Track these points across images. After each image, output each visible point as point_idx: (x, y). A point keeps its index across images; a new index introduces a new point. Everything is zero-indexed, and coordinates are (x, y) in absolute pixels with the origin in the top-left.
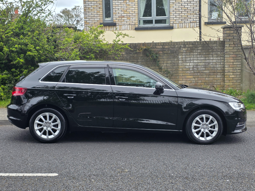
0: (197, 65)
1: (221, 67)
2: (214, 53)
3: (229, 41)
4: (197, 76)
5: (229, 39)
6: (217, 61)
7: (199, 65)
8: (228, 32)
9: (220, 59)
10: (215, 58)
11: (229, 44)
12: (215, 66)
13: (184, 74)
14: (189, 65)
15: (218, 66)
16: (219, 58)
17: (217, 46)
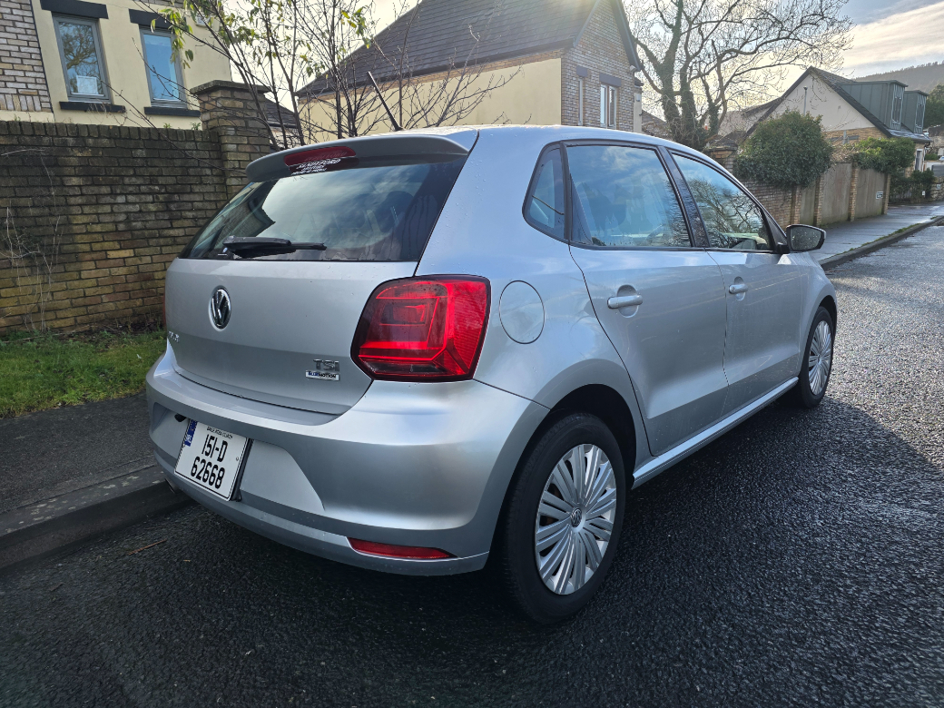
2: (191, 171)
3: (236, 135)
5: (234, 127)
6: (206, 198)
7: (149, 212)
8: (228, 103)
9: (212, 190)
10: (199, 187)
11: (238, 144)
12: (201, 214)
17: (197, 150)
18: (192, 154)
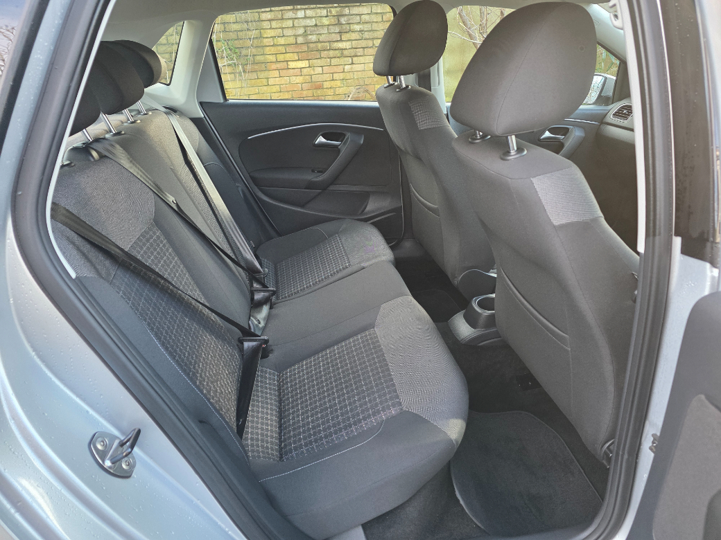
0: (316, 25)
4: (319, 62)
13: (281, 57)
14: (293, 26)
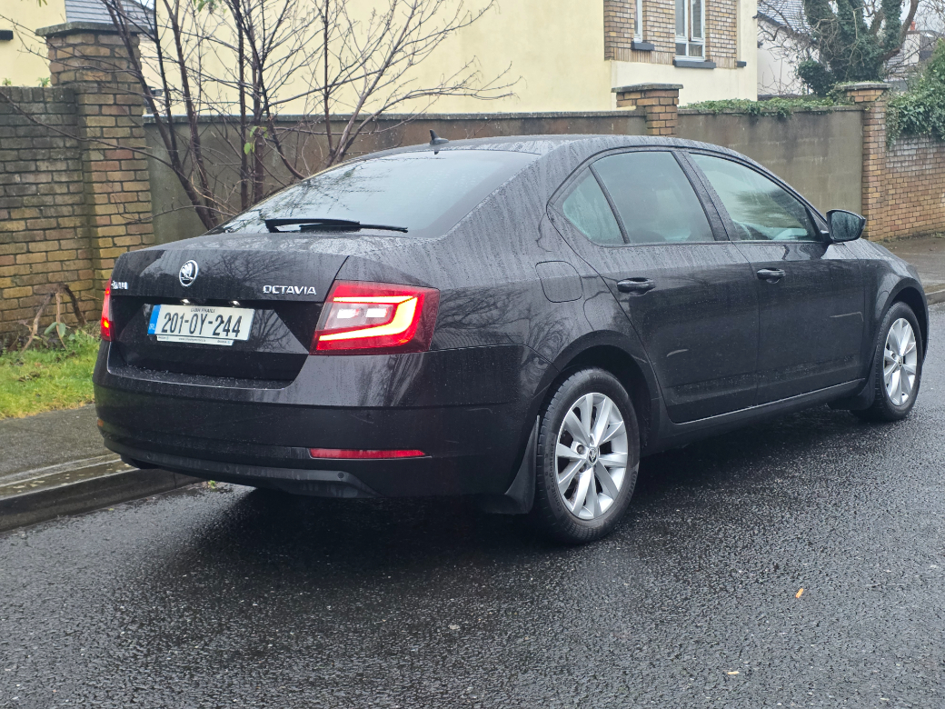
1: (72, 205)
2: (37, 142)
3: (99, 92)
5: (96, 82)
6: (56, 179)
8: (90, 51)
9: (64, 168)
10: (46, 164)
11: (100, 106)
12: (48, 200)
15: (59, 200)
16: (61, 166)
17: (46, 113)
18: (39, 118)
